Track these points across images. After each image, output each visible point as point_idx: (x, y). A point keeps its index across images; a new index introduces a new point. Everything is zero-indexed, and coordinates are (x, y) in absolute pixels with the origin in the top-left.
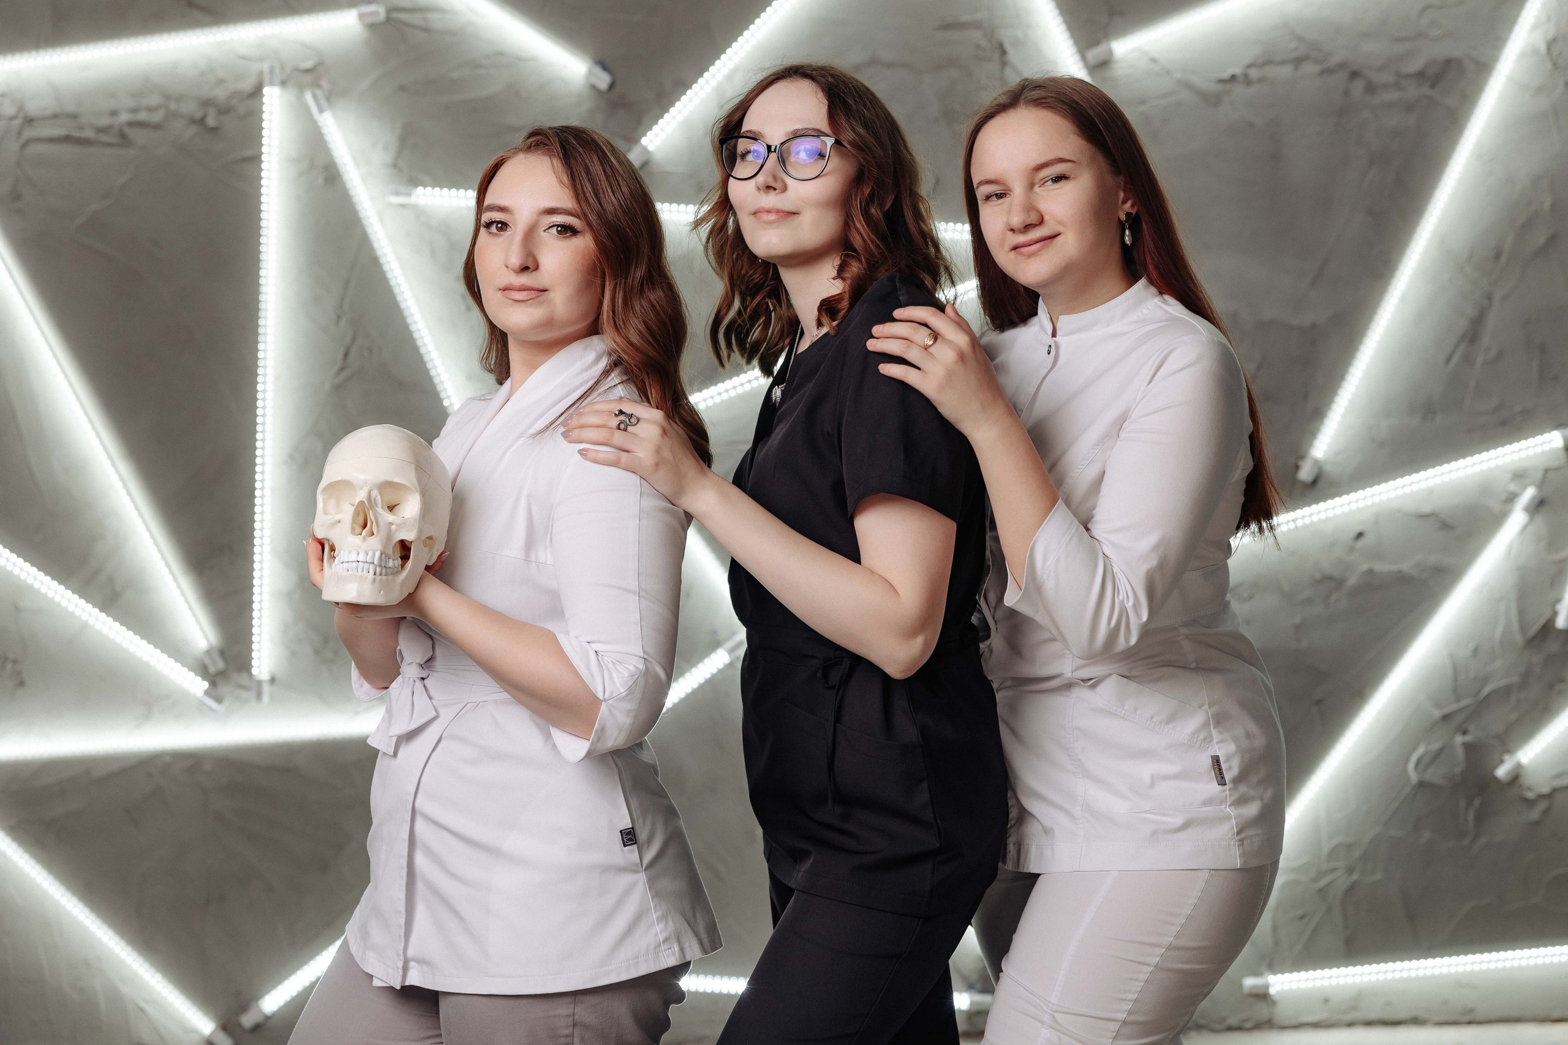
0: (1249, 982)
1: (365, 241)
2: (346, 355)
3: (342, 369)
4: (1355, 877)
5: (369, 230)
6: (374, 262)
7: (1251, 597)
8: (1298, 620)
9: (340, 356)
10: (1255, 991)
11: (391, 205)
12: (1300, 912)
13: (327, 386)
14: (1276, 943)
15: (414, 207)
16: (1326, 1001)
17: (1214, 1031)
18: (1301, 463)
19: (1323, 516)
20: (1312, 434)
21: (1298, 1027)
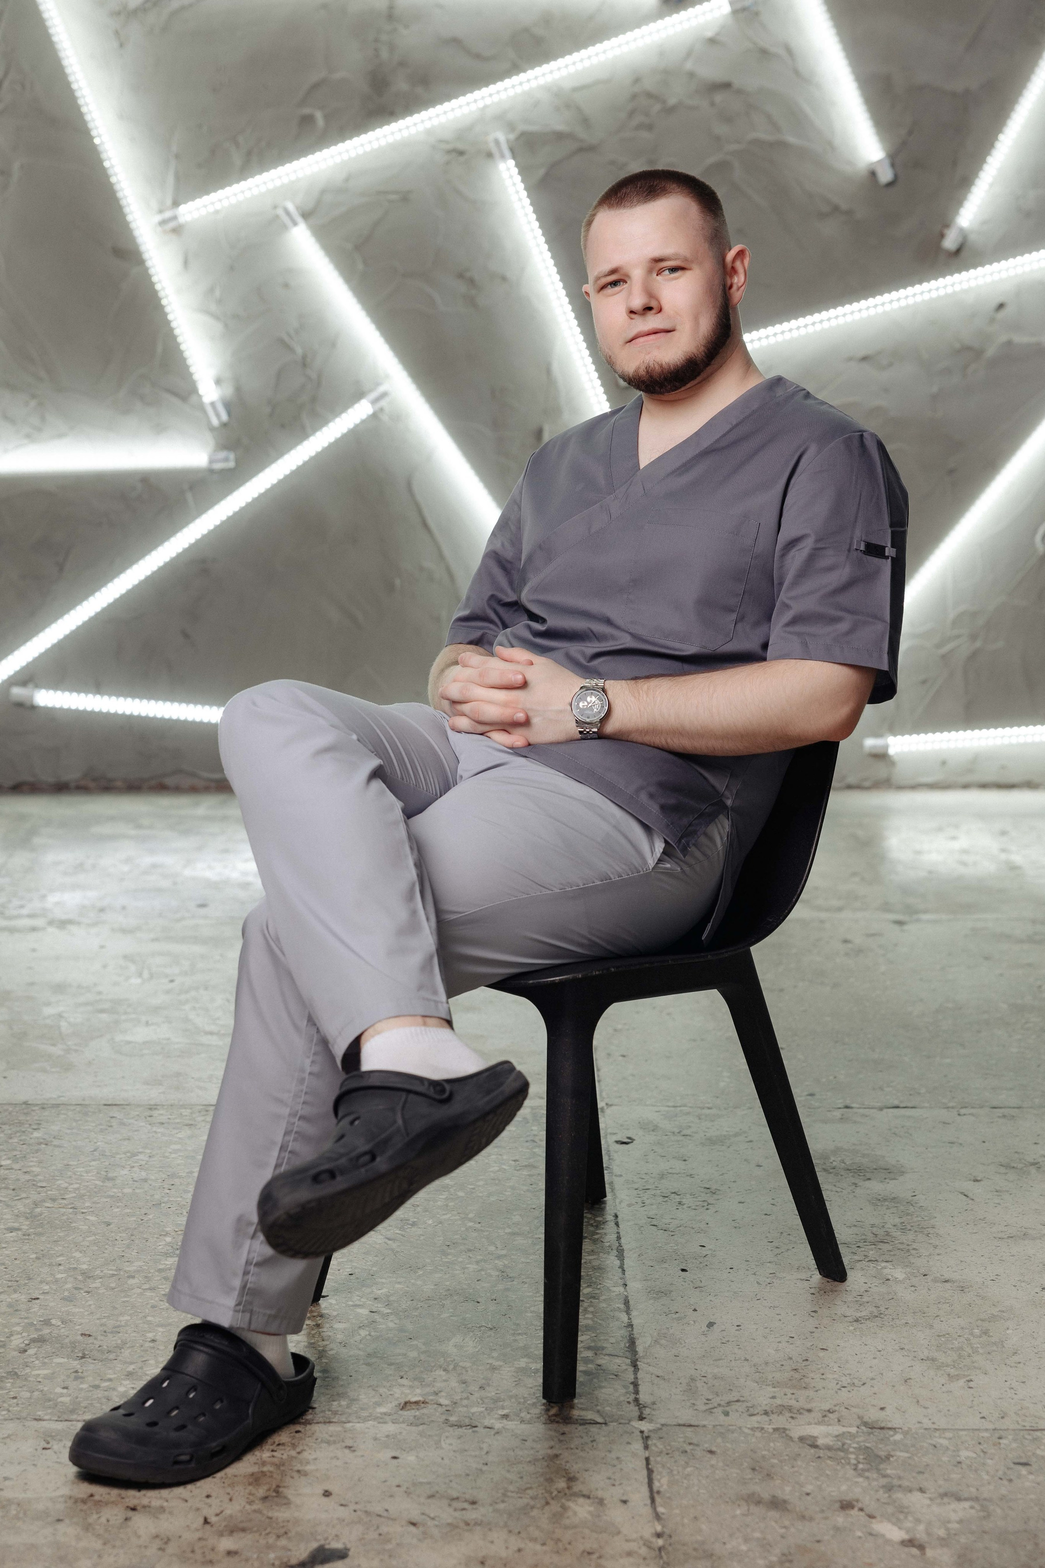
0: (870, 743)
4: (978, 644)
7: (890, 365)
8: (935, 389)
10: (874, 751)
12: (922, 678)
14: (898, 706)
16: (944, 763)
18: (944, 231)
19: (965, 286)
20: (959, 202)
21: (915, 787)
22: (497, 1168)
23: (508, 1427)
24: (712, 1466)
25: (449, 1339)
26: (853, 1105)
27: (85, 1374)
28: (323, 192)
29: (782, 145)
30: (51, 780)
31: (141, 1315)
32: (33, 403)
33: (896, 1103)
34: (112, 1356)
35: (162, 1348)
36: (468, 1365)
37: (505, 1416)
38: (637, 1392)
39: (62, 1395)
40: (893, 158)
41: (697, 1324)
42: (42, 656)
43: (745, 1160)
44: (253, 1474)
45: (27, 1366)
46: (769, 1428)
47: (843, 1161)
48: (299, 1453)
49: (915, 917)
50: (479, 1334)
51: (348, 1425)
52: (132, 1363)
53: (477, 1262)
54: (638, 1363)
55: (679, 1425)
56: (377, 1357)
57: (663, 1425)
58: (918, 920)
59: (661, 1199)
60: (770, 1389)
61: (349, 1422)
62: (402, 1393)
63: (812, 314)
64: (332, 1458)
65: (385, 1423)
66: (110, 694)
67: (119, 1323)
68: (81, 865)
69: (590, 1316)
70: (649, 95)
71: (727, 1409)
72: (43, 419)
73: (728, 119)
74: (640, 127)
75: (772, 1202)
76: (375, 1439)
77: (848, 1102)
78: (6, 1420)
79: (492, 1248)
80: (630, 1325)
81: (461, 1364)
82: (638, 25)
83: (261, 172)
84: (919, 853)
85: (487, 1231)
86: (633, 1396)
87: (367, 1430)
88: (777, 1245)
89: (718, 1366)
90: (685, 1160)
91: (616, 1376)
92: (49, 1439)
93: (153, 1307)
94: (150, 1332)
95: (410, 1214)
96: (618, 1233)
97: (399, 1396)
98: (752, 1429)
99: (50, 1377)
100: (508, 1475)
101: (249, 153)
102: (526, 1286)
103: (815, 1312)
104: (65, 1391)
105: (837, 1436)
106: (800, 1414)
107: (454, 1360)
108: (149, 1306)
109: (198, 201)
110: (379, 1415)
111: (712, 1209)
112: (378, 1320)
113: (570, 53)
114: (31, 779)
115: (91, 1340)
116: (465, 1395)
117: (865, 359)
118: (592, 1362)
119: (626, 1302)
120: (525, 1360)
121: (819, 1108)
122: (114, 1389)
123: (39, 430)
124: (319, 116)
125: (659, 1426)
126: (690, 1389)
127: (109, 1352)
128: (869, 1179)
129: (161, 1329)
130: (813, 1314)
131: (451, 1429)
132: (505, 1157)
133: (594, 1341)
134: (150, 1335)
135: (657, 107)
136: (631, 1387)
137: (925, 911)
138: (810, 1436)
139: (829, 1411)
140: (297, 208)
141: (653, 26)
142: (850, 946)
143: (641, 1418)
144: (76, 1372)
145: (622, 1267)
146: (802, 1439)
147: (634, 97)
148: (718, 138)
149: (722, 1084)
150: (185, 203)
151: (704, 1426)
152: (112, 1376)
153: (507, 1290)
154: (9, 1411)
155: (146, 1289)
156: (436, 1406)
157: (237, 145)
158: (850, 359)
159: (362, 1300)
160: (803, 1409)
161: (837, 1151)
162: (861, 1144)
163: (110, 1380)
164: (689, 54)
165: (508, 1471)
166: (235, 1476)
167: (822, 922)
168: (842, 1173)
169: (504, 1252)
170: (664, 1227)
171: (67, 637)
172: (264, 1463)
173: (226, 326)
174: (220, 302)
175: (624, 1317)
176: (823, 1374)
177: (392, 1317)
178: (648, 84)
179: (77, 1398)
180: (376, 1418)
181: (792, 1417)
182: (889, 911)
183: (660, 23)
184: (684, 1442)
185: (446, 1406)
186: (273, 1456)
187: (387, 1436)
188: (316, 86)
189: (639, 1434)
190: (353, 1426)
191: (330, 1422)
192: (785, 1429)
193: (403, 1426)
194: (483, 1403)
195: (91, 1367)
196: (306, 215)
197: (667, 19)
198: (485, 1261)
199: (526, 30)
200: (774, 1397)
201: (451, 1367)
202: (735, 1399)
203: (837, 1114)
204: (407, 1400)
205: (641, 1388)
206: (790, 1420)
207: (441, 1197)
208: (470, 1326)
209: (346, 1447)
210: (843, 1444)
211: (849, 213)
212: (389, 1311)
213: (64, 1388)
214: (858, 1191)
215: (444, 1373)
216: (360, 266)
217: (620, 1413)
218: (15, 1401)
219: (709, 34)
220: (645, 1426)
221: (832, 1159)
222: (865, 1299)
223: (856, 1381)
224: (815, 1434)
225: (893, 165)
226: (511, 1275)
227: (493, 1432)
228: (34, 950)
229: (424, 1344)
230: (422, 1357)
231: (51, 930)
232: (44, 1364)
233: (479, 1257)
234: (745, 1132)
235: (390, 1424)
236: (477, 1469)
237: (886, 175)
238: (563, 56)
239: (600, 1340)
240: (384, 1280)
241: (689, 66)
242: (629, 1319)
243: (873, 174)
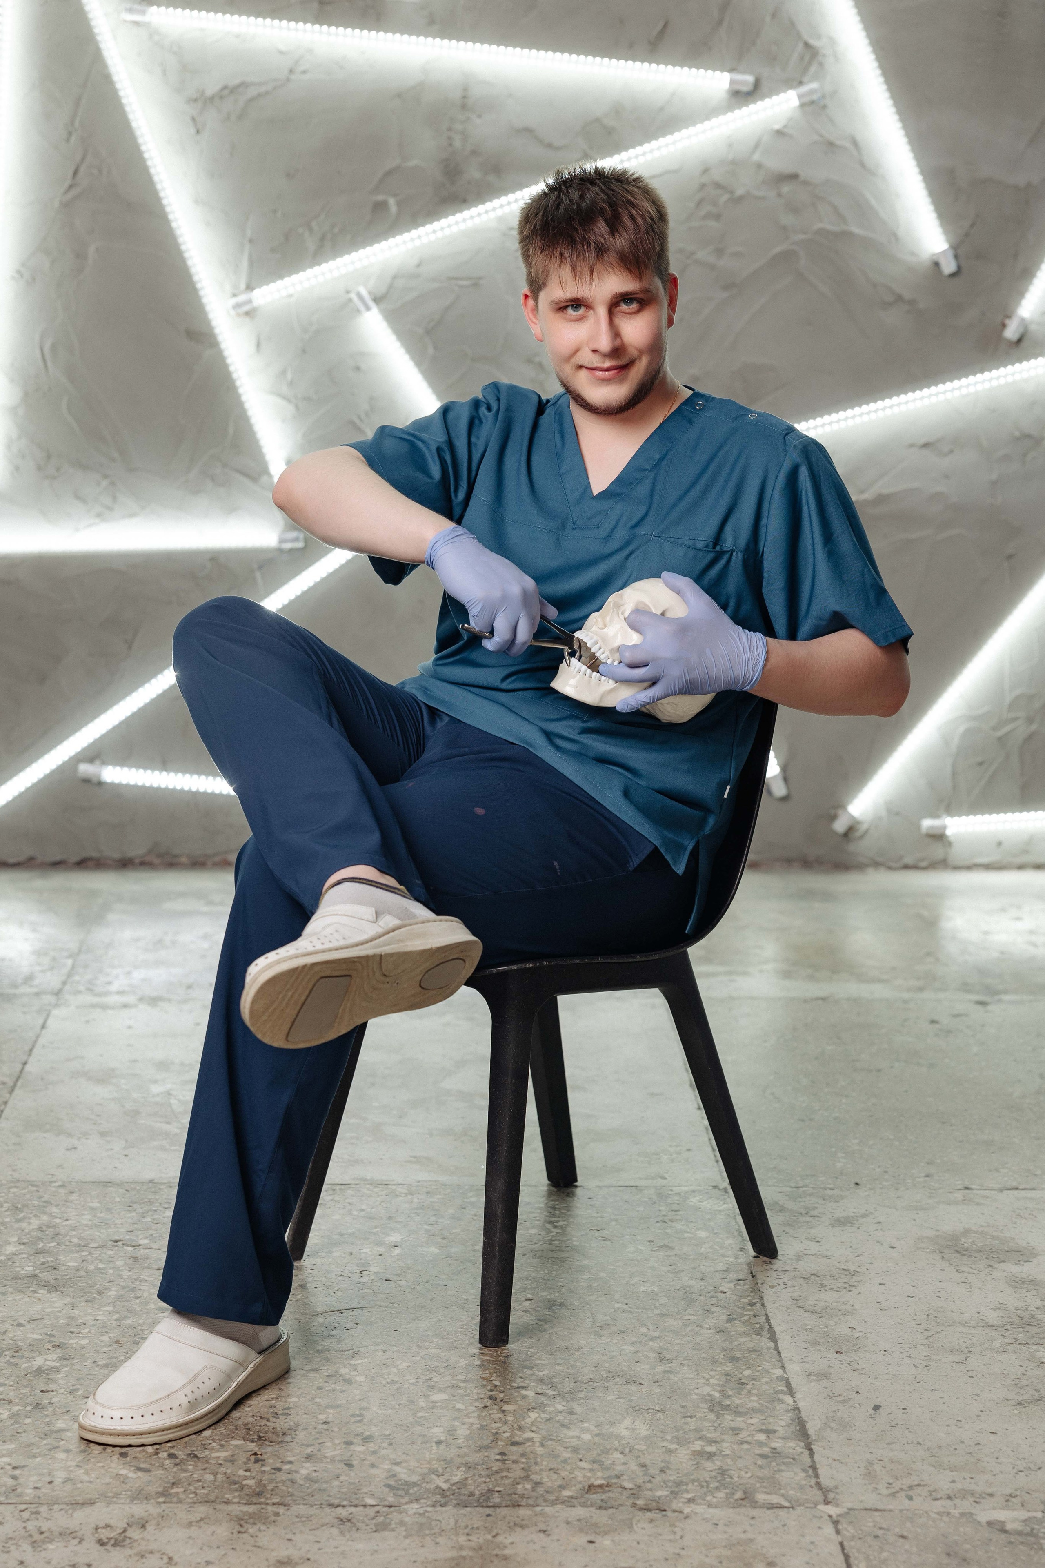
0: (927, 823)
1: (98, 57)
2: (75, 173)
3: (71, 187)
4: (1034, 727)
5: (102, 46)
6: (107, 79)
7: (951, 451)
8: (994, 477)
9: (70, 173)
10: (932, 832)
11: (125, 21)
12: (979, 759)
13: (57, 204)
14: (954, 787)
15: (147, 25)
16: (1000, 844)
17: (890, 868)
18: (1007, 321)
19: (1025, 375)
20: (1021, 294)
21: (970, 867)
22: (633, 1249)
23: (697, 1511)
24: (906, 1551)
25: (620, 1422)
26: (973, 1187)
27: (265, 1457)
28: (395, 277)
29: (846, 235)
30: (116, 855)
31: (308, 1397)
32: (105, 483)
33: (1015, 1184)
34: (288, 1438)
35: (336, 1429)
36: (644, 1447)
37: (690, 1501)
38: (817, 1476)
39: (246, 1478)
40: (956, 250)
41: (863, 1406)
42: (109, 732)
43: (878, 1242)
44: (453, 1559)
45: (206, 1449)
46: (956, 1512)
47: (974, 1243)
48: (494, 1536)
49: (997, 997)
50: (649, 1416)
51: (538, 1509)
52: (308, 1446)
53: (633, 1343)
54: (812, 1446)
55: (866, 1509)
56: (552, 1440)
57: (850, 1509)
58: (999, 1001)
59: (802, 1280)
60: (948, 1472)
61: (537, 1506)
62: (584, 1476)
63: (875, 401)
64: (528, 1543)
65: (574, 1506)
66: (177, 771)
67: (287, 1405)
68: (160, 941)
69: (754, 1398)
70: (718, 185)
71: (910, 1493)
72: (114, 498)
73: (794, 209)
74: (708, 216)
75: (912, 1283)
76: (568, 1523)
77: (967, 1184)
78: (195, 1503)
79: (644, 1330)
80: (797, 1409)
81: (636, 1447)
82: (708, 118)
83: (335, 257)
84: (986, 933)
85: (636, 1312)
86: (813, 1481)
87: (557, 1514)
88: (926, 1327)
89: (892, 1450)
90: (818, 1241)
91: (793, 1459)
92: (242, 1522)
93: (320, 1388)
94: (321, 1414)
95: (557, 1295)
96: (766, 1315)
97: (582, 1479)
98: (938, 1513)
99: (231, 1460)
100: (707, 1560)
101: (323, 239)
102: (685, 1368)
103: (977, 1395)
104: (248, 1474)
105: (1024, 1521)
106: (983, 1498)
107: (629, 1443)
108: (315, 1388)
109: (272, 285)
110: (566, 1499)
111: (855, 1291)
112: (546, 1402)
113: (641, 144)
114: (95, 855)
115: (264, 1422)
116: (647, 1478)
117: (926, 445)
118: (766, 1445)
119: (788, 1384)
120: (699, 1442)
121: (940, 1188)
122: (296, 1472)
123: (110, 509)
124: (392, 201)
125: (846, 1510)
126: (870, 1475)
127: (284, 1434)
128: (1004, 1261)
129: (331, 1411)
130: (975, 1397)
131: (640, 1513)
132: (639, 1238)
133: (763, 1424)
134: (322, 1417)
135: (726, 197)
136: (811, 1472)
137: (1005, 992)
138: (997, 1521)
139: (1010, 1495)
140: (370, 293)
141: (722, 118)
142: (937, 1026)
143: (827, 1502)
144: (255, 1454)
145: (776, 1348)
146: (989, 1523)
147: (703, 186)
148: (784, 228)
149: (839, 1165)
150: (260, 287)
151: (891, 1511)
152: (292, 1459)
153: (669, 1372)
154: (196, 1494)
155: (309, 1370)
156: (620, 1489)
157: (311, 230)
158: (912, 446)
159: (526, 1381)
160: (985, 1493)
161: (966, 1232)
162: (989, 1226)
163: (291, 1462)
164: (757, 146)
165: (707, 1556)
166: (436, 1560)
167: (906, 1002)
168: (976, 1255)
169: (656, 1334)
170: (811, 1308)
171: (134, 715)
172: (461, 1548)
173: (297, 407)
174: (291, 384)
175: (789, 1400)
176: (997, 1458)
177: (558, 1399)
178: (717, 175)
179: (261, 1480)
180: (563, 1503)
181: (975, 1502)
182: (969, 991)
183: (730, 115)
184: (875, 1526)
185: (631, 1489)
186: (470, 1540)
187: (579, 1520)
188: (389, 173)
189: (828, 1518)
190: (542, 1510)
191: (519, 1506)
192: (972, 1514)
193: (593, 1509)
194: (667, 1486)
195: (270, 1449)
196: (377, 300)
197: (737, 112)
198: (640, 1343)
199: (597, 120)
200: (953, 1482)
201: (627, 1450)
202: (916, 1483)
203: (959, 1195)
204: (590, 1483)
205: (820, 1471)
206: (974, 1504)
207: (583, 1277)
208: (637, 1408)
209: (540, 1531)
210: (1032, 1529)
211: (912, 302)
212: (554, 1393)
213: (246, 1471)
214: (995, 1274)
215: (621, 1456)
216: (431, 351)
217: (805, 1497)
218: (201, 1484)
219: (777, 127)
220: (831, 1510)
221: (963, 1240)
222: (1024, 1382)
223: (1032, 1466)
224: (1003, 1519)
225: (956, 257)
226: (668, 1356)
227: (681, 1516)
228: (130, 1027)
229: (597, 1427)
230: (597, 1439)
231: (142, 1006)
232: (222, 1446)
233: (634, 1339)
234: (871, 1213)
235: (579, 1508)
236: (674, 1554)
237: (949, 266)
238: (633, 146)
239: (770, 1423)
240: (543, 1362)
241: (756, 157)
242: (795, 1402)
243: (937, 264)
